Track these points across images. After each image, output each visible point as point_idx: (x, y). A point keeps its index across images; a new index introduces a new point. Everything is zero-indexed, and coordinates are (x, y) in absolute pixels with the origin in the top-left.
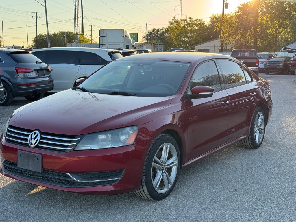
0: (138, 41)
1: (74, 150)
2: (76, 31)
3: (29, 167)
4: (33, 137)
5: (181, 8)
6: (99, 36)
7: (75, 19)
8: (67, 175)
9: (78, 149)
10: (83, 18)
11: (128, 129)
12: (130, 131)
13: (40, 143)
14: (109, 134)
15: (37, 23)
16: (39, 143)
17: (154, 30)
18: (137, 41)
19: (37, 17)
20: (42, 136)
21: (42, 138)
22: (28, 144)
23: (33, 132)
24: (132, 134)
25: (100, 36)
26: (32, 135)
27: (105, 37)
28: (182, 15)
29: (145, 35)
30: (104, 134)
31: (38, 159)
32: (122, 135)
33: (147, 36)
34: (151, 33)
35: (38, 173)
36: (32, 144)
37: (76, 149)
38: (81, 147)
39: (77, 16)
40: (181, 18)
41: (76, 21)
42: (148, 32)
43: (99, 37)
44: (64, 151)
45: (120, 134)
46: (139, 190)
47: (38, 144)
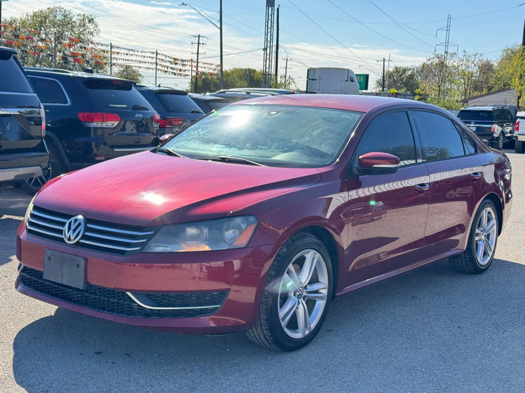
0: (368, 88)
1: (141, 252)
2: (266, 69)
3: (62, 279)
4: (73, 227)
5: (448, 33)
6: (307, 78)
7: (265, 49)
8: (127, 295)
9: (149, 251)
10: (277, 48)
11: (238, 220)
12: (243, 223)
13: (84, 237)
14: (205, 228)
15: (198, 54)
16: (81, 238)
17: (396, 70)
18: (366, 88)
19: (199, 43)
20: (89, 225)
21: (87, 229)
22: (63, 239)
23: (73, 219)
24: (245, 229)
25: (310, 79)
26: (70, 224)
27: (316, 80)
28: (449, 44)
29: (380, 77)
30: (197, 227)
31: (78, 266)
32: (227, 229)
33: (384, 80)
34: (391, 75)
35: (78, 290)
36: (69, 239)
37: (144, 251)
38: (154, 248)
39: (269, 44)
40: (446, 49)
41: (266, 52)
42: (385, 74)
43: (307, 81)
44: (123, 252)
45: (225, 227)
46: (254, 329)
47: (79, 240)
